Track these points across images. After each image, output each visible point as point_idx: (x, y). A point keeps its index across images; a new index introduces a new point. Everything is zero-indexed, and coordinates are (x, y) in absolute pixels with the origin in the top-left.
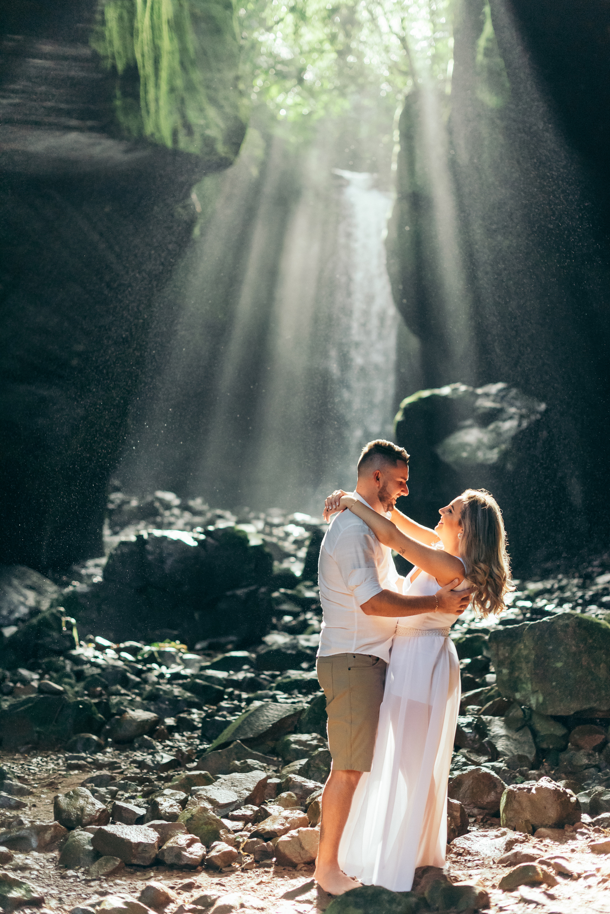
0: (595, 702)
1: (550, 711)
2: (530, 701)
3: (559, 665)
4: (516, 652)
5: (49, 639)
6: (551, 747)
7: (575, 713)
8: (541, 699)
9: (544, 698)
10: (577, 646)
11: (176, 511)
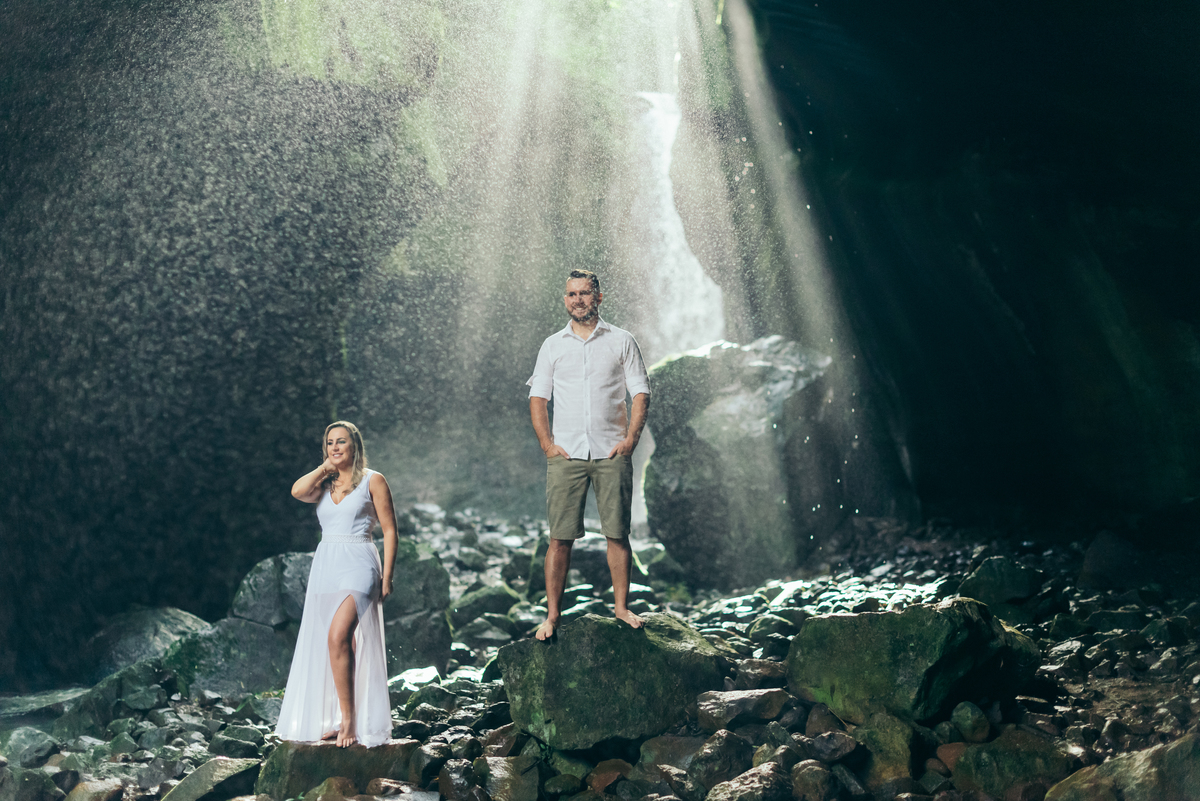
0: (619, 730)
1: (565, 745)
2: (543, 734)
3: (573, 685)
4: (528, 672)
5: (132, 696)
6: (559, 791)
7: (594, 745)
8: (554, 730)
9: (557, 729)
10: (595, 659)
11: (437, 526)
